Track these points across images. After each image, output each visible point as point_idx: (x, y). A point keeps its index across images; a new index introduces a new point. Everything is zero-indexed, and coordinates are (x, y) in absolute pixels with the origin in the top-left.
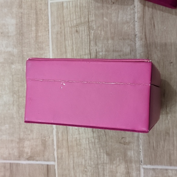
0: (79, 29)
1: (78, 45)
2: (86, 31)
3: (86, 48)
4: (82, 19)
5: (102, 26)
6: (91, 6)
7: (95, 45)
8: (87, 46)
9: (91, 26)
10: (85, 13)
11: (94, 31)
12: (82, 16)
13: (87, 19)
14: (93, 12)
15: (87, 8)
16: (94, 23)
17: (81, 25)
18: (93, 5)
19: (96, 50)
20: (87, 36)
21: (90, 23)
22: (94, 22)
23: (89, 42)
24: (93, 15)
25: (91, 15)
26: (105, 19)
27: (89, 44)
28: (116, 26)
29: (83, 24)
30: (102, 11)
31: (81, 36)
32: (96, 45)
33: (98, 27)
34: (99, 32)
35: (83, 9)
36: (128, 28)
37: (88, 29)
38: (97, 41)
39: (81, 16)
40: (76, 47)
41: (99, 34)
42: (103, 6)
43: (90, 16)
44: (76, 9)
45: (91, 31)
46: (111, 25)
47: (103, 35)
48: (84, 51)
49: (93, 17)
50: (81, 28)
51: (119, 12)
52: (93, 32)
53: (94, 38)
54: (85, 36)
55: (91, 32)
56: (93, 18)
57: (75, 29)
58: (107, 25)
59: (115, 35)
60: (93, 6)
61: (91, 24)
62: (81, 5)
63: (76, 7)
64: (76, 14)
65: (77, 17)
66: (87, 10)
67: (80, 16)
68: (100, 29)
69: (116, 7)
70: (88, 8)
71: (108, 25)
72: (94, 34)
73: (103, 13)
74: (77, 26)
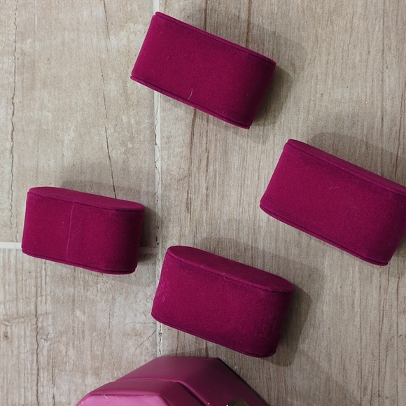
0: (12, 332)
1: (9, 375)
2: (28, 340)
3: (29, 387)
4: (21, 306)
5: (71, 333)
6: (43, 272)
7: (51, 382)
8: (30, 380)
9: (42, 328)
10: (28, 289)
11: (49, 343)
12: (20, 295)
13: (33, 307)
14: (48, 289)
15: (33, 274)
16: (50, 322)
17: (16, 320)
18: (49, 270)
19: (54, 398)
20: (32, 354)
21: (40, 319)
22: (50, 316)
23: (35, 372)
24: (49, 298)
25: (44, 297)
26: (78, 313)
27: (35, 377)
28: (107, 338)
29: (23, 320)
30: (71, 290)
31: (15, 352)
32: (54, 383)
33: (61, 334)
34: (63, 348)
35: (24, 278)
36: (138, 351)
37: (34, 334)
38: (56, 371)
39: (17, 295)
40: (4, 380)
41: (61, 352)
42: (74, 278)
43: (39, 298)
44: (7, 272)
45: (43, 340)
46: (94, 334)
47: (73, 358)
48: (23, 394)
49: (49, 302)
50: (16, 330)
51: (114, 299)
52: (47, 344)
53: (48, 364)
54: (27, 352)
55: (41, 346)
56: (49, 307)
57: (3, 328)
58: (83, 332)
59: (104, 363)
60: (49, 273)
61: (42, 322)
62: (20, 266)
63: (7, 268)
64: (7, 287)
65: (8, 298)
66: (33, 282)
67: (15, 296)
68: (64, 339)
69: (108, 285)
70: (36, 278)
71: (87, 333)
72: (49, 351)
73: (74, 295)
74: (7, 323)
